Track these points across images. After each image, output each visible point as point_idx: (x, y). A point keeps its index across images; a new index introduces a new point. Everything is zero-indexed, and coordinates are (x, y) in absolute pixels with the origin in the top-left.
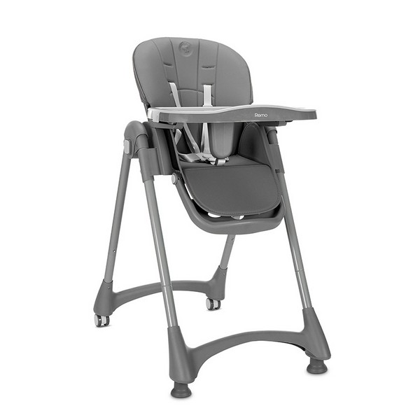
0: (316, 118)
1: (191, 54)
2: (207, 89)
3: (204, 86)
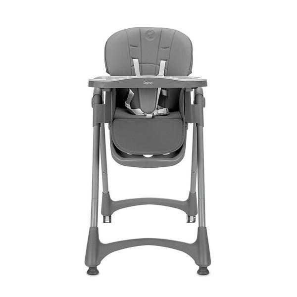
0: (206, 86)
1: (153, 39)
2: (163, 63)
3: (161, 61)
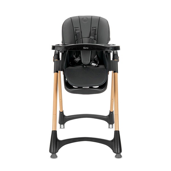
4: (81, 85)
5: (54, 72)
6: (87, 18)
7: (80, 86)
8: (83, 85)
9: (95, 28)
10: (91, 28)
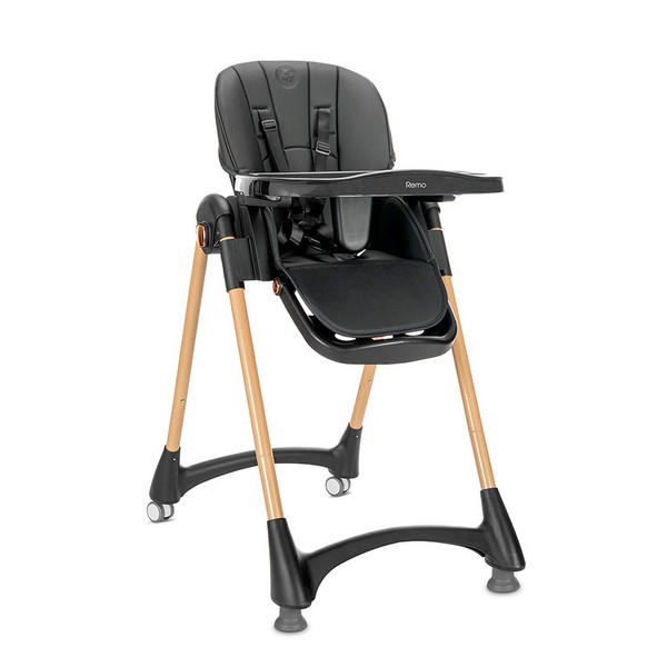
4: (368, 332)
5: (228, 290)
6: (292, 70)
7: (363, 332)
8: (372, 331)
9: (328, 110)
10: (312, 109)
